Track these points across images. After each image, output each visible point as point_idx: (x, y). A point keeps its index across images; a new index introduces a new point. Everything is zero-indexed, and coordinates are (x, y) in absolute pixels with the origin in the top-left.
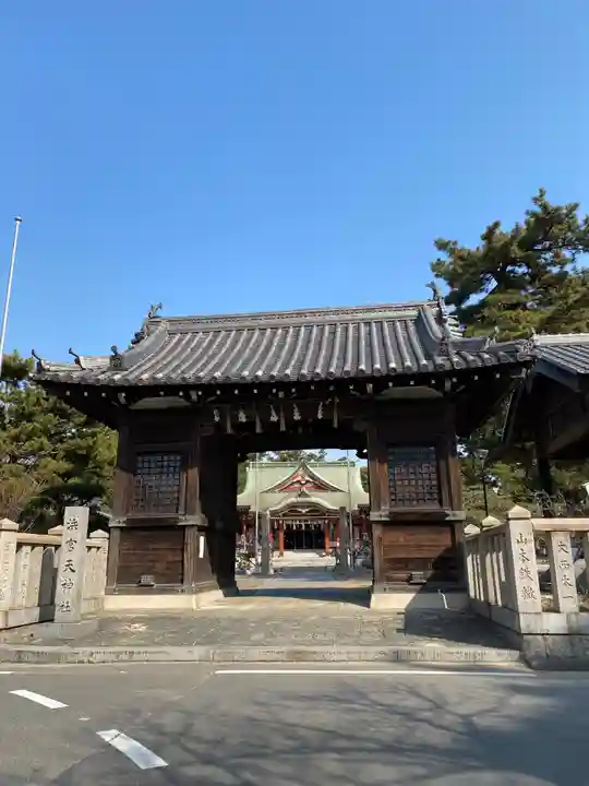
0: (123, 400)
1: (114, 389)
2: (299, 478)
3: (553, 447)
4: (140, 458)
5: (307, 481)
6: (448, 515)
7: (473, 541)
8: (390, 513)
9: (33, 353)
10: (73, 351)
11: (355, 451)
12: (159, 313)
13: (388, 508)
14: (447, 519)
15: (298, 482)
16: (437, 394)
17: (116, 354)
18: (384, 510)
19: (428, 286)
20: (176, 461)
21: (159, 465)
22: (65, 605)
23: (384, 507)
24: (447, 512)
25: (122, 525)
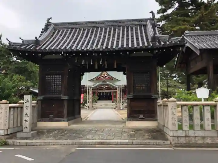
1: (37, 52)
2: (103, 75)
3: (192, 71)
4: (47, 76)
5: (106, 77)
6: (152, 96)
7: (160, 105)
8: (133, 96)
9: (7, 39)
10: (21, 38)
11: (123, 72)
12: (50, 21)
13: (133, 93)
14: (152, 97)
15: (103, 77)
16: (151, 55)
18: (131, 95)
19: (150, 12)
20: (59, 77)
21: (54, 78)
22: (26, 127)
23: (131, 94)
24: (152, 95)
25: (42, 99)
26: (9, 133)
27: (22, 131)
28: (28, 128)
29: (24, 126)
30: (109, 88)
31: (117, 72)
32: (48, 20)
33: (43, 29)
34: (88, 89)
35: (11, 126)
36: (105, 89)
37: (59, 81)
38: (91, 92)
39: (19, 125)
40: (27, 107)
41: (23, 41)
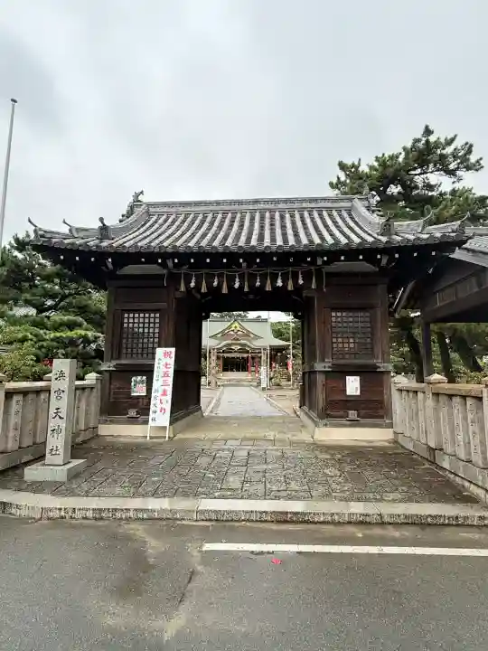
0: (110, 266)
2: (233, 328)
4: (126, 315)
5: (239, 331)
6: (378, 367)
8: (332, 365)
9: (30, 221)
10: (68, 222)
12: (141, 198)
13: (331, 360)
14: (378, 370)
15: (233, 331)
16: (374, 269)
17: (104, 225)
18: (328, 362)
20: (155, 318)
21: (141, 320)
22: (55, 448)
23: (326, 360)
24: (377, 365)
25: (111, 369)
28: (61, 451)
29: (49, 447)
30: (244, 350)
31: (280, 312)
32: (137, 195)
33: (123, 216)
36: (236, 351)
37: (154, 328)
40: (59, 391)
41: (70, 230)
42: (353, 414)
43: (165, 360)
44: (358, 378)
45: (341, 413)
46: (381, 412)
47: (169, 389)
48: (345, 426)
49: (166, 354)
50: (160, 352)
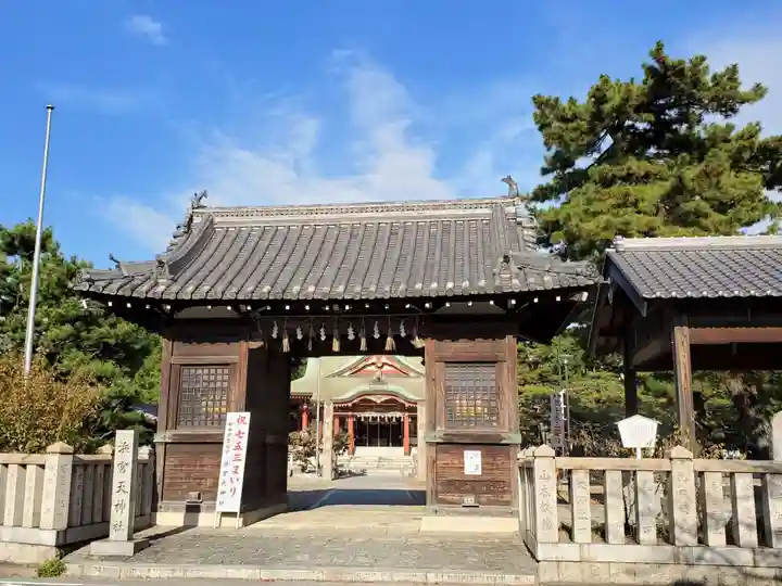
1: (158, 301)
2: (374, 360)
4: (185, 371)
5: (384, 365)
6: (504, 438)
8: (444, 434)
10: (115, 258)
13: (443, 428)
14: (503, 442)
15: (373, 364)
18: (440, 431)
20: (223, 375)
22: (119, 524)
23: (438, 428)
24: (503, 435)
25: (167, 441)
26: (68, 541)
27: (105, 536)
28: (125, 526)
29: (112, 522)
30: (393, 404)
33: (178, 227)
34: (322, 409)
35: (76, 520)
36: (380, 406)
37: (222, 387)
38: (328, 419)
39: (98, 518)
40: (123, 465)
42: (470, 500)
43: (237, 428)
44: (479, 453)
45: (456, 497)
46: (507, 497)
47: (242, 465)
48: (460, 514)
49: (241, 420)
50: (232, 417)
